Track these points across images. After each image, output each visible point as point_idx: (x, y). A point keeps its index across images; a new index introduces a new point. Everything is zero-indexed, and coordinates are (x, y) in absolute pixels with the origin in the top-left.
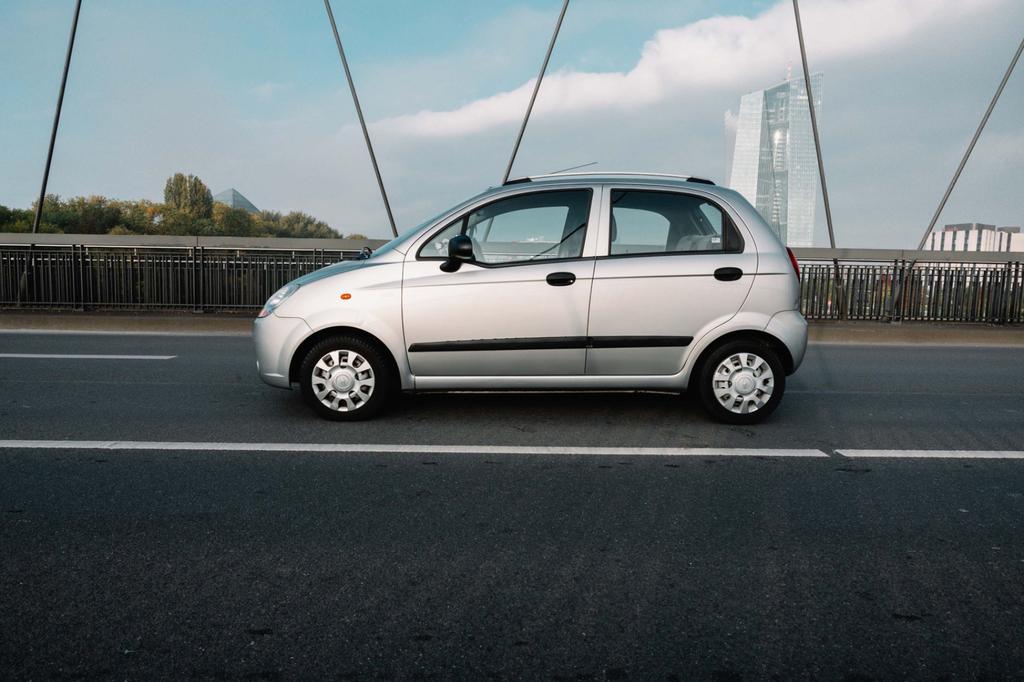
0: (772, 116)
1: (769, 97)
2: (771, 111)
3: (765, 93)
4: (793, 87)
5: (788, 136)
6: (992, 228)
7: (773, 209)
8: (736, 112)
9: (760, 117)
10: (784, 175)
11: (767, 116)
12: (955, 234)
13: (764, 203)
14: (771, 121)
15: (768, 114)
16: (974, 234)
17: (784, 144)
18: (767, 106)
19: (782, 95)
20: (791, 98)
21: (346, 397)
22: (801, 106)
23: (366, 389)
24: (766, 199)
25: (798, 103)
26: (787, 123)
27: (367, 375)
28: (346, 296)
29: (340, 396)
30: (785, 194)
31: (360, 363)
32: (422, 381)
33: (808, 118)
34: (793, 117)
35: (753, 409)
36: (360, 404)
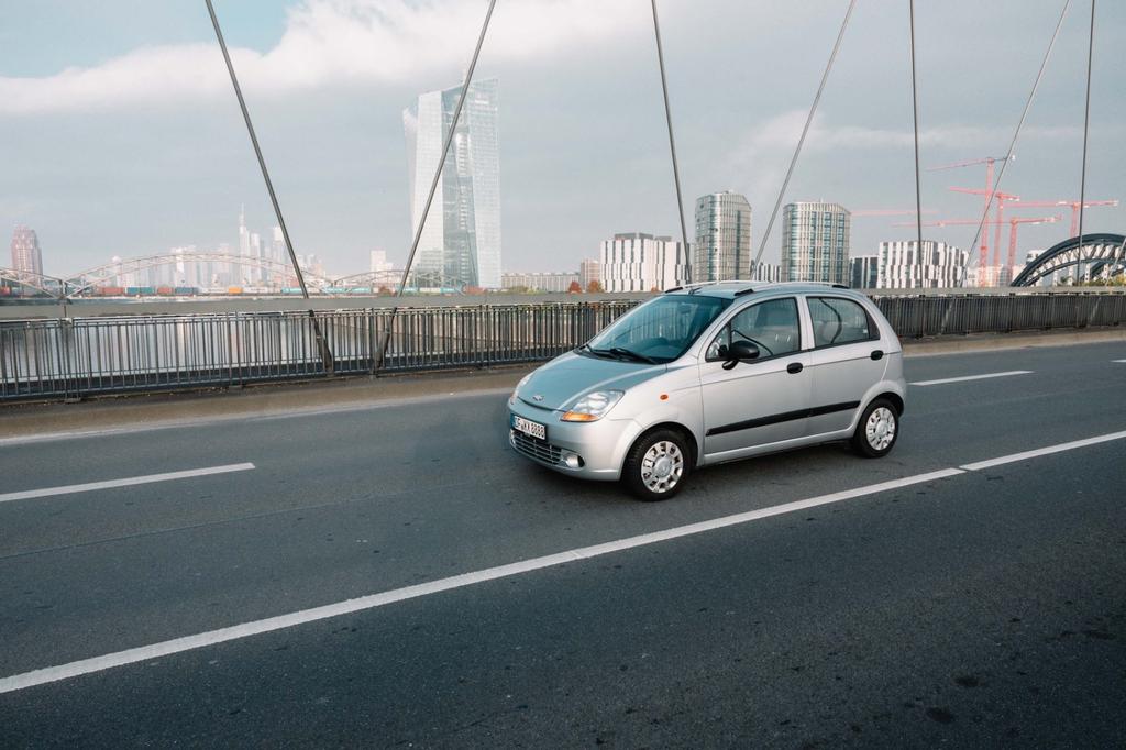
1: (447, 99)
2: (450, 113)
3: (443, 94)
4: (471, 91)
5: (469, 140)
6: (651, 237)
7: (460, 217)
8: (415, 113)
9: (440, 119)
10: (468, 181)
11: (447, 119)
12: (623, 242)
13: (451, 209)
15: (448, 116)
16: (638, 242)
17: (466, 149)
18: (445, 108)
21: (665, 480)
22: (479, 111)
23: (676, 471)
24: (453, 206)
25: (477, 107)
26: (468, 128)
27: (677, 460)
28: (664, 397)
29: (661, 481)
30: (470, 202)
31: (673, 450)
32: (710, 457)
33: (487, 124)
34: (472, 122)
35: (886, 445)
36: (673, 484)
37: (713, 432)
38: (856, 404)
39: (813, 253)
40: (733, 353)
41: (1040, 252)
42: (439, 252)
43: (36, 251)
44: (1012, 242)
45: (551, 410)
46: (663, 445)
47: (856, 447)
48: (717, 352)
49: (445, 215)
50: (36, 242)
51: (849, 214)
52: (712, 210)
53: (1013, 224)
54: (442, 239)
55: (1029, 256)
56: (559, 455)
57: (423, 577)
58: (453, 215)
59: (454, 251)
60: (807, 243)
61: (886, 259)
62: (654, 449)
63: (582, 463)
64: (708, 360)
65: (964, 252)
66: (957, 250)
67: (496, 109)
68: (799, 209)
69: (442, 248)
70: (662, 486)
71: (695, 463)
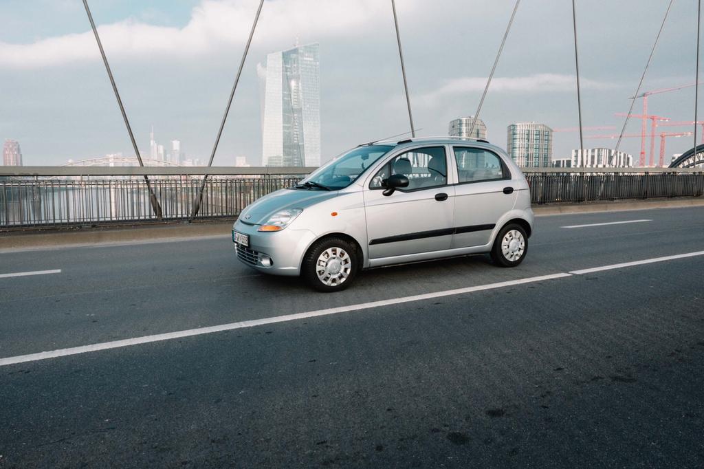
0: (289, 70)
1: (286, 57)
2: (288, 66)
3: (283, 53)
4: (300, 51)
5: (300, 84)
7: (294, 134)
8: (264, 66)
9: (281, 70)
10: (300, 111)
11: (285, 70)
13: (288, 129)
14: (288, 73)
15: (287, 68)
17: (298, 90)
18: (285, 62)
19: (293, 56)
20: (300, 58)
21: (336, 276)
22: (307, 65)
23: (346, 270)
24: (290, 127)
25: (305, 62)
26: (299, 75)
27: (346, 261)
28: (334, 214)
29: (333, 277)
30: (301, 124)
31: (342, 254)
32: (374, 261)
33: (311, 72)
34: (302, 72)
35: (517, 258)
36: (343, 280)
37: (374, 242)
38: (492, 226)
39: (528, 157)
40: (392, 184)
41: (680, 155)
42: (280, 157)
43: (19, 156)
44: (662, 149)
45: (252, 225)
46: (335, 250)
47: (494, 259)
48: (380, 183)
49: (284, 133)
50: (19, 150)
51: (552, 131)
52: (460, 129)
53: (662, 137)
54: (282, 149)
55: (673, 158)
56: (257, 257)
57: (116, 337)
58: (289, 133)
59: (290, 157)
60: (524, 151)
61: (576, 161)
62: (327, 253)
63: (272, 263)
64: (371, 188)
65: (629, 156)
66: (625, 155)
67: (318, 63)
68: (518, 128)
69: (282, 155)
70: (334, 281)
71: (362, 265)
